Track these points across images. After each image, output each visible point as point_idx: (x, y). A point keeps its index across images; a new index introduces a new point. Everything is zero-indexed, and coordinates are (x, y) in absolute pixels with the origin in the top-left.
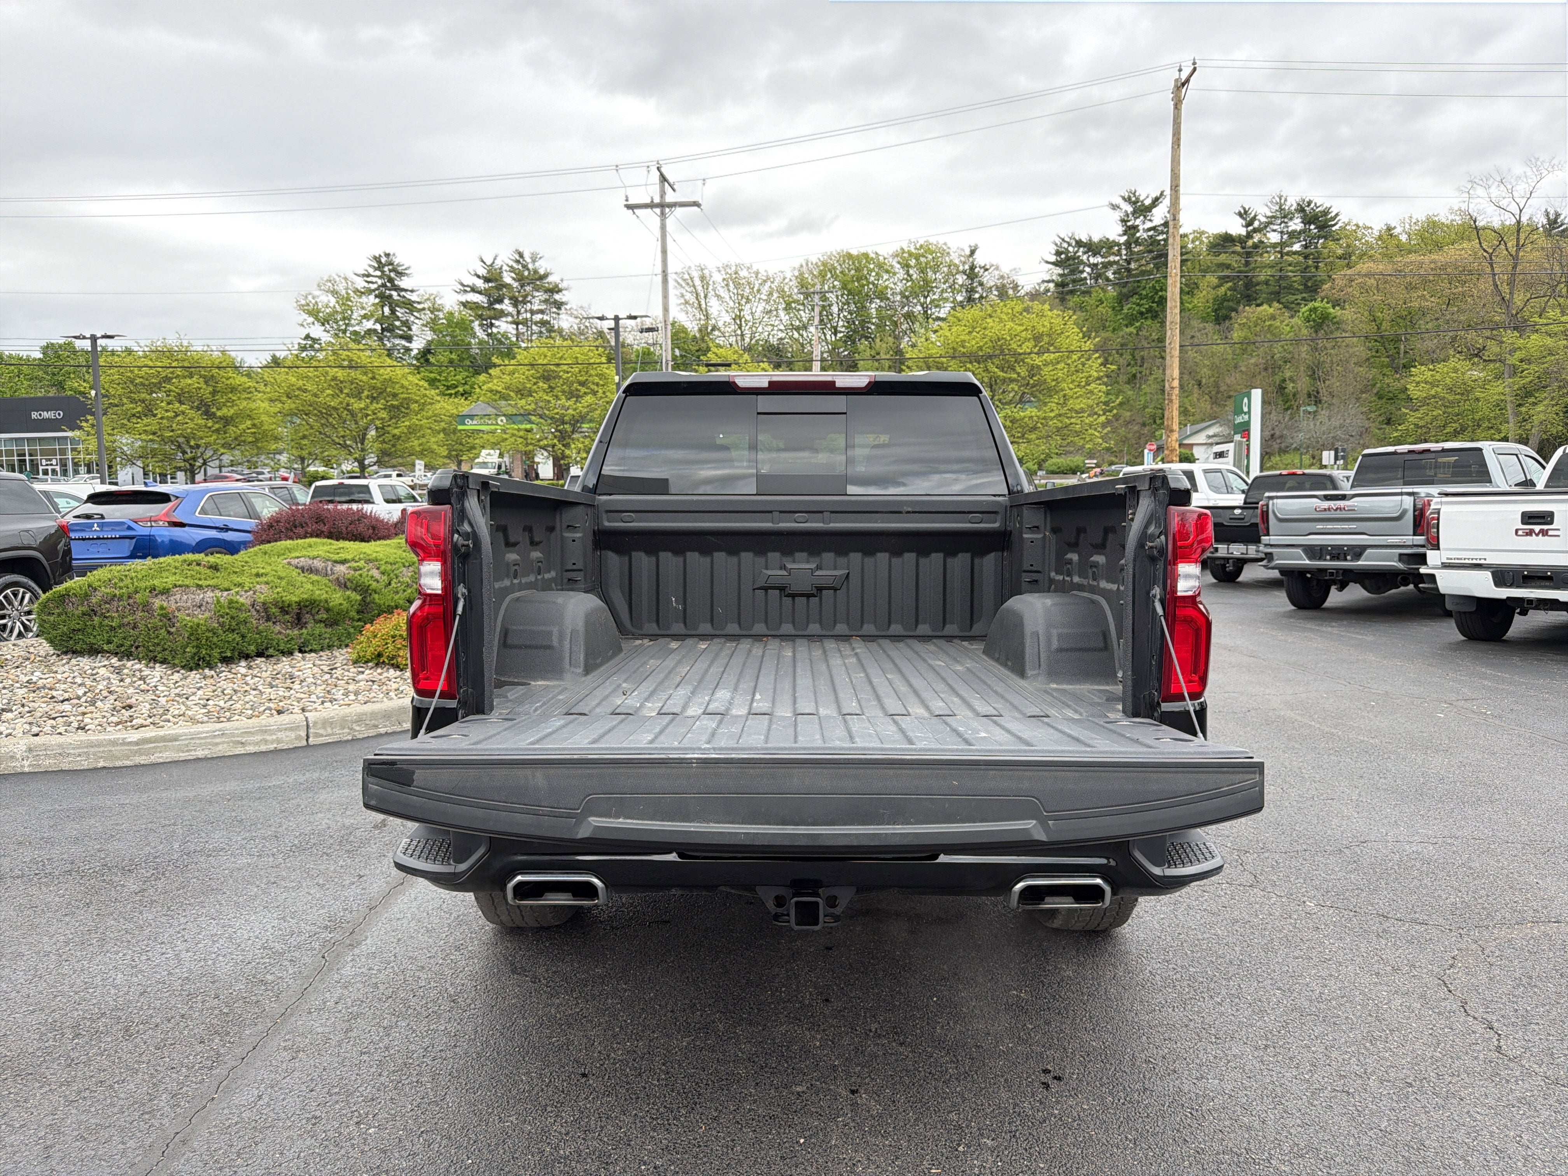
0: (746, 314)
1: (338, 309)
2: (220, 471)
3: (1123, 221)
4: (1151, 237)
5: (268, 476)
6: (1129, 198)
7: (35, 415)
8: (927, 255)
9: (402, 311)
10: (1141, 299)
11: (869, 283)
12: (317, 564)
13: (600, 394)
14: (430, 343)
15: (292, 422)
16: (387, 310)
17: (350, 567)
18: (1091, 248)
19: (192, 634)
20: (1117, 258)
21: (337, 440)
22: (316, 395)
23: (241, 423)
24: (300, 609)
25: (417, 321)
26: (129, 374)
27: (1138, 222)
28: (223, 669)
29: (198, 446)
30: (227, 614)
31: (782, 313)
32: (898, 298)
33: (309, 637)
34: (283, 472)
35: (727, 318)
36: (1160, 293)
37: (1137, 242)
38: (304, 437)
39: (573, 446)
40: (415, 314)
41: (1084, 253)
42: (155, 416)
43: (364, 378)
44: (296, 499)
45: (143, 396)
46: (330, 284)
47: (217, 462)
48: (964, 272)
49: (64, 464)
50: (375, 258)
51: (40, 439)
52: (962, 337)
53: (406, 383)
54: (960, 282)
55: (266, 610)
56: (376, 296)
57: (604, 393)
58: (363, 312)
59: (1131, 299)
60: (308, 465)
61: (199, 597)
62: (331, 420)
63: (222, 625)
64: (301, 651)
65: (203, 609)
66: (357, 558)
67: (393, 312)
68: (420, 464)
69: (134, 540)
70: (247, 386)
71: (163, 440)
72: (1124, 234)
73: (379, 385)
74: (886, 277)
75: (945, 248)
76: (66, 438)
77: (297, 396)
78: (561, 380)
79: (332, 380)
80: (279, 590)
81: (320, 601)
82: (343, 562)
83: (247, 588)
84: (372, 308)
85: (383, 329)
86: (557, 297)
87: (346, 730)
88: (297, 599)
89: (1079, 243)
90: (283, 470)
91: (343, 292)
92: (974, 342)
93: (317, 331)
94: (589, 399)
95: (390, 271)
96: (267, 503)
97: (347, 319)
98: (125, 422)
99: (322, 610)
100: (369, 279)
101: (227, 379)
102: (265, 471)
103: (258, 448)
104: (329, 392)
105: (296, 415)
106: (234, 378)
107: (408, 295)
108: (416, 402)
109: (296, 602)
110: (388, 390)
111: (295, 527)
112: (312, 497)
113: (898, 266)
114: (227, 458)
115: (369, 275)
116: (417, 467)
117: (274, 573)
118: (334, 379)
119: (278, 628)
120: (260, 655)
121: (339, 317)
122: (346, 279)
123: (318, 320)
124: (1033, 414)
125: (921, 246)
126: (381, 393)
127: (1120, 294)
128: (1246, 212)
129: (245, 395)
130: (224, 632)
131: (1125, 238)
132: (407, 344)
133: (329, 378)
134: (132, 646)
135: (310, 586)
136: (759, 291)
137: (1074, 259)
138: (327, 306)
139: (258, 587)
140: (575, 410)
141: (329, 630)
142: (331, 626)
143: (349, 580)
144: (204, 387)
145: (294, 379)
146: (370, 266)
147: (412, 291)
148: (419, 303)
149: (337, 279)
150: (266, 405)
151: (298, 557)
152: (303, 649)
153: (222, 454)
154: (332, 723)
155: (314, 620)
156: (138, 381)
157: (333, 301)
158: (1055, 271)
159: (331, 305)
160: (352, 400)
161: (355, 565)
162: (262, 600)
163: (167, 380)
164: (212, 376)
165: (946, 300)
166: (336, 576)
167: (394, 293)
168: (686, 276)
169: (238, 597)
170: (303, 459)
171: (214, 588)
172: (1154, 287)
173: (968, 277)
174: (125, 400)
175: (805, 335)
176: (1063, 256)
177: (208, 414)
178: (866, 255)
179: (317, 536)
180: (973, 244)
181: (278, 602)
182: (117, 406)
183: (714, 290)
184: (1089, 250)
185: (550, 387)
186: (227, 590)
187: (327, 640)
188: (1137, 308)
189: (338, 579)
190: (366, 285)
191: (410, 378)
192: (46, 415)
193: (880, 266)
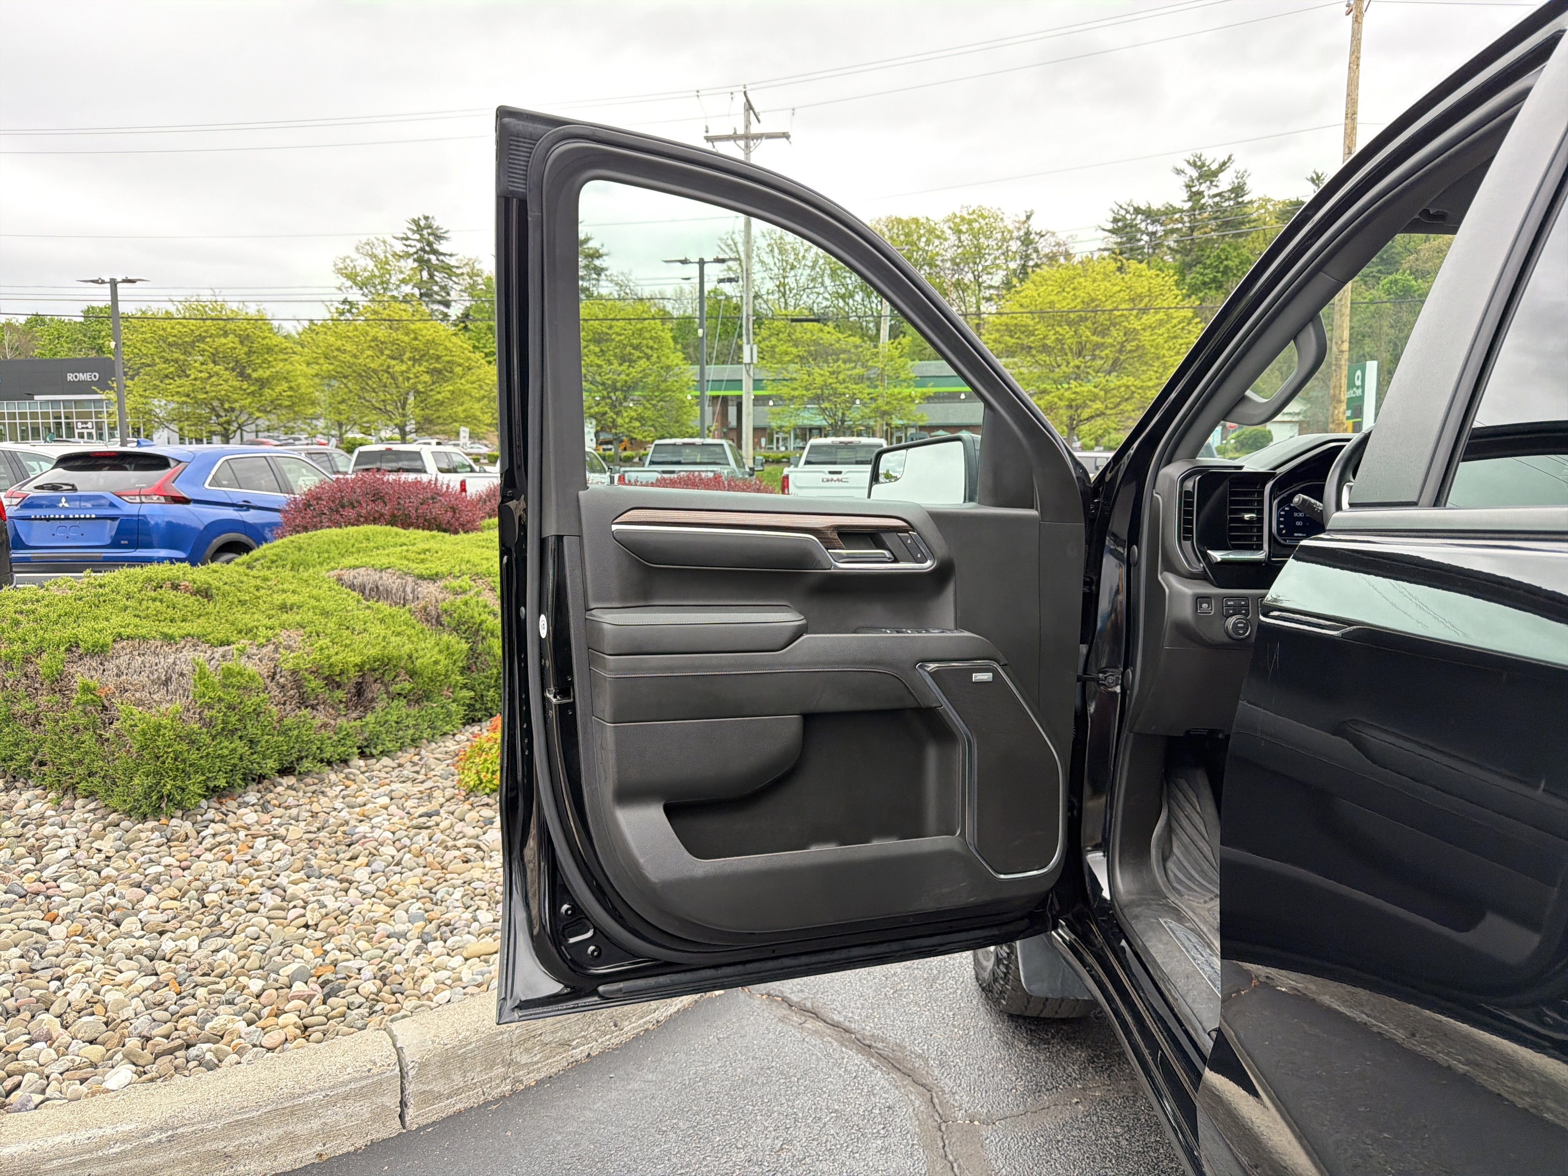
0: (791, 281)
1: (377, 273)
2: (257, 436)
3: (1188, 187)
4: (1217, 204)
5: (306, 442)
6: (1195, 162)
7: (70, 377)
8: (980, 220)
9: (441, 275)
10: (1205, 268)
11: (919, 249)
12: (389, 580)
13: (654, 359)
14: (468, 309)
15: (329, 385)
16: (425, 274)
17: (446, 587)
18: (1149, 214)
19: (143, 748)
20: (1180, 226)
21: (377, 405)
22: (355, 356)
23: (277, 385)
24: (364, 675)
25: (455, 286)
26: (161, 332)
27: (1203, 187)
28: (211, 814)
29: (233, 410)
30: (220, 700)
31: (828, 282)
32: (948, 264)
33: (378, 728)
34: (320, 438)
35: (770, 285)
36: (1225, 263)
37: (1203, 208)
38: (343, 401)
39: (625, 414)
40: (454, 278)
41: (1142, 221)
42: (188, 376)
43: (406, 339)
44: (336, 466)
45: (176, 355)
46: (368, 247)
47: (253, 427)
48: (1019, 238)
49: (99, 427)
50: (414, 221)
51: (76, 401)
52: (1052, 298)
53: (449, 345)
54: (1014, 248)
55: (298, 684)
56: (415, 260)
57: (658, 357)
58: (401, 277)
59: (1194, 269)
60: (346, 431)
61: (167, 659)
62: (370, 382)
63: (209, 724)
64: (362, 755)
65: (172, 688)
66: (456, 571)
67: (431, 276)
68: (464, 432)
69: (117, 522)
70: (283, 346)
71: (196, 402)
72: (1189, 200)
73: (422, 347)
74: (937, 242)
75: (999, 213)
76: (101, 400)
77: (335, 357)
78: (614, 344)
79: (372, 341)
80: (324, 642)
81: (400, 658)
82: (433, 578)
83: (263, 641)
84: (411, 272)
85: (421, 295)
86: (597, 262)
87: (500, 1070)
88: (358, 660)
89: (1137, 211)
90: (319, 436)
91: (382, 256)
92: (1064, 303)
93: (355, 295)
94: (643, 363)
95: (429, 234)
96: (304, 471)
97: (385, 284)
98: (157, 383)
99: (403, 675)
100: (407, 243)
101: (263, 339)
102: (303, 437)
103: (296, 413)
104: (370, 353)
105: (335, 378)
106: (270, 338)
107: (447, 260)
108: (460, 365)
109: (356, 665)
110: (431, 352)
111: (343, 507)
112: (355, 465)
113: (950, 232)
114: (263, 423)
115: (407, 239)
116: (462, 434)
117: (313, 602)
118: (375, 339)
119: (321, 718)
120: (285, 771)
121: (377, 281)
122: (384, 242)
123: (357, 285)
124: (1130, 383)
125: (974, 212)
126: (424, 355)
127: (1183, 263)
128: (1318, 178)
129: (281, 356)
130: (214, 738)
131: (1190, 204)
132: (445, 310)
133: (369, 338)
134: (32, 760)
135: (378, 629)
136: (804, 257)
137: (1131, 227)
138: (365, 270)
139: (284, 634)
140: (628, 375)
141: (414, 711)
142: (417, 702)
143: (446, 611)
144: (240, 346)
145: (333, 339)
146: (409, 229)
147: (451, 255)
148: (458, 267)
149: (376, 242)
150: (304, 367)
151: (355, 567)
152: (367, 750)
153: (257, 418)
154: (463, 1058)
155: (387, 693)
156: (171, 339)
157: (371, 265)
158: (1112, 240)
159: (370, 269)
160: (393, 362)
161: (456, 583)
162: (289, 665)
163: (201, 339)
164: (248, 335)
165: (998, 267)
166: (423, 603)
167: (433, 258)
168: (730, 242)
169: (244, 659)
170: (340, 425)
171: (198, 640)
172: (1219, 256)
173: (1023, 243)
174: (157, 360)
175: (851, 302)
176: (1120, 224)
177: (243, 376)
178: (916, 221)
179: (375, 521)
180: (1029, 210)
181: (322, 667)
182: (149, 366)
183: (758, 256)
184: (1148, 217)
185: (602, 351)
186: (222, 644)
187: (411, 731)
188: (1201, 278)
189: (425, 608)
190: (405, 249)
191: (454, 339)
192: (82, 377)
193: (931, 231)
